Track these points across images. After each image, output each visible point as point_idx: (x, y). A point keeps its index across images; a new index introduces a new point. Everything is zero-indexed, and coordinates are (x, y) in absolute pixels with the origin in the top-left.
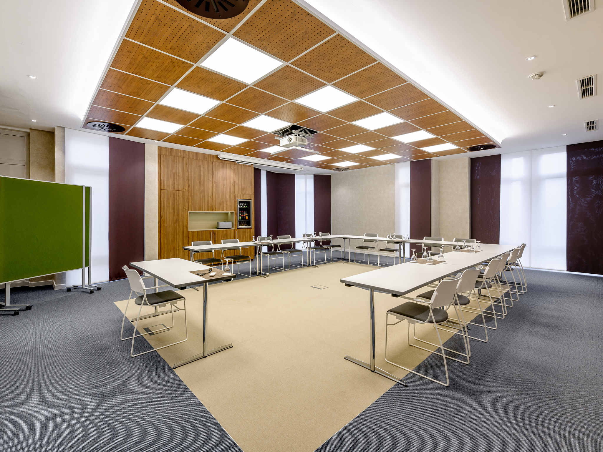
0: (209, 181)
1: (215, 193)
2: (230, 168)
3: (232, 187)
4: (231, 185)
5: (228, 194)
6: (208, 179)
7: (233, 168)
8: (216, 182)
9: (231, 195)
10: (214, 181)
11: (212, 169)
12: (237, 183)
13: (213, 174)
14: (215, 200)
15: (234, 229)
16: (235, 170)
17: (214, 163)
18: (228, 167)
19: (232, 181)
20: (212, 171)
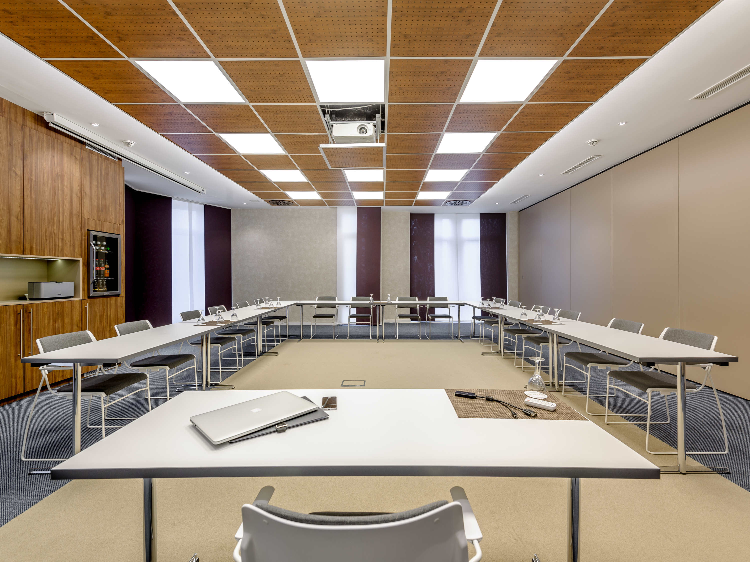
0: (13, 174)
1: (31, 209)
2: (72, 154)
3: (76, 200)
4: (74, 196)
5: (67, 214)
6: (10, 169)
7: (77, 157)
8: (34, 179)
9: (74, 219)
10: (27, 176)
11: (23, 145)
12: (88, 193)
13: (24, 158)
14: (32, 229)
15: (81, 298)
16: (84, 162)
17: (27, 130)
18: (65, 150)
19: (76, 187)
20: (23, 151)
